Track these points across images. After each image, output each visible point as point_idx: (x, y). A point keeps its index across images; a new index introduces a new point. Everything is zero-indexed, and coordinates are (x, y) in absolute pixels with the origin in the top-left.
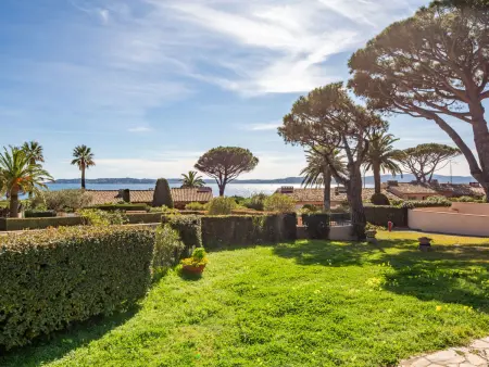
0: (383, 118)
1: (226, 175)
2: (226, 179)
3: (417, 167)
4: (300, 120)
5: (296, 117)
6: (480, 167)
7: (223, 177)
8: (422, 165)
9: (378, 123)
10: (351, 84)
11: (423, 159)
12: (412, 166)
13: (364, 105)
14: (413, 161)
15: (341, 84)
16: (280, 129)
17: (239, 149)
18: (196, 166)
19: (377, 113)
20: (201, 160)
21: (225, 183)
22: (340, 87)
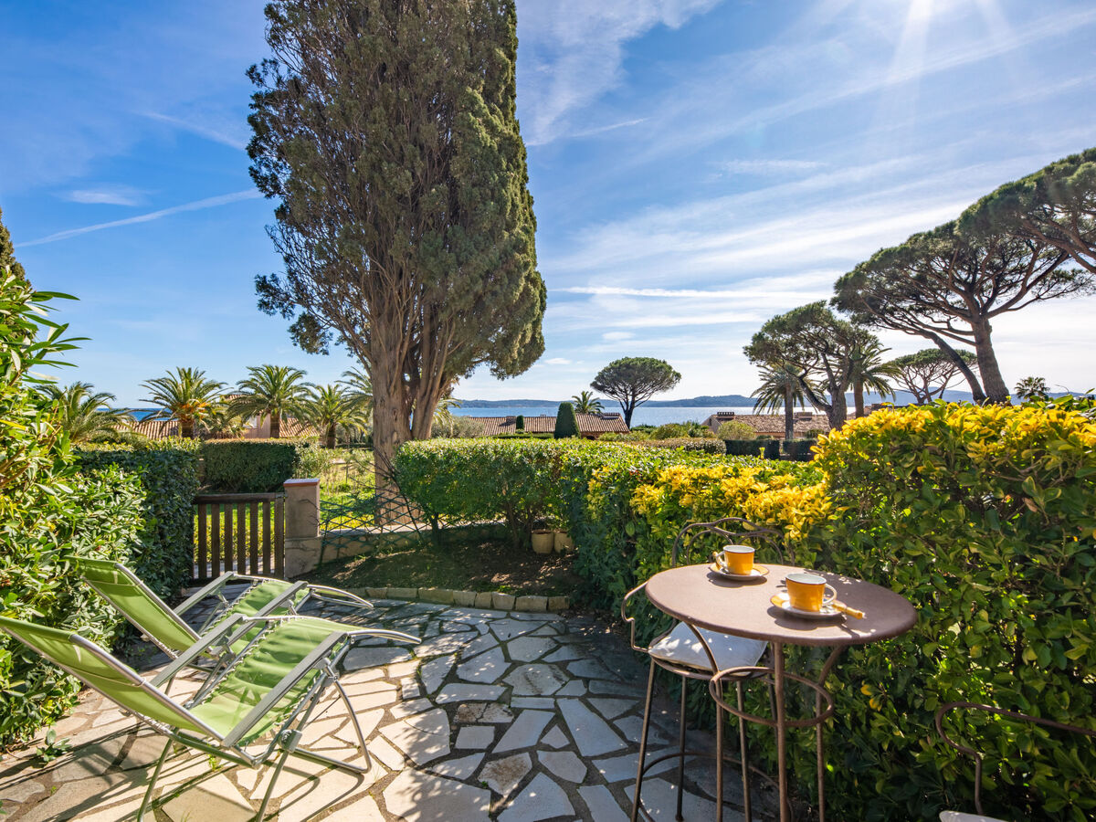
0: (871, 333)
1: (634, 396)
2: (633, 402)
3: (919, 383)
4: (770, 338)
5: (766, 335)
6: (984, 392)
7: (630, 398)
8: (926, 380)
9: (865, 337)
10: (834, 302)
11: (928, 373)
12: (909, 382)
13: (848, 320)
14: (912, 375)
15: (822, 304)
16: (746, 348)
17: (653, 360)
18: (594, 385)
19: (863, 327)
20: (601, 377)
21: (632, 407)
22: (822, 305)
